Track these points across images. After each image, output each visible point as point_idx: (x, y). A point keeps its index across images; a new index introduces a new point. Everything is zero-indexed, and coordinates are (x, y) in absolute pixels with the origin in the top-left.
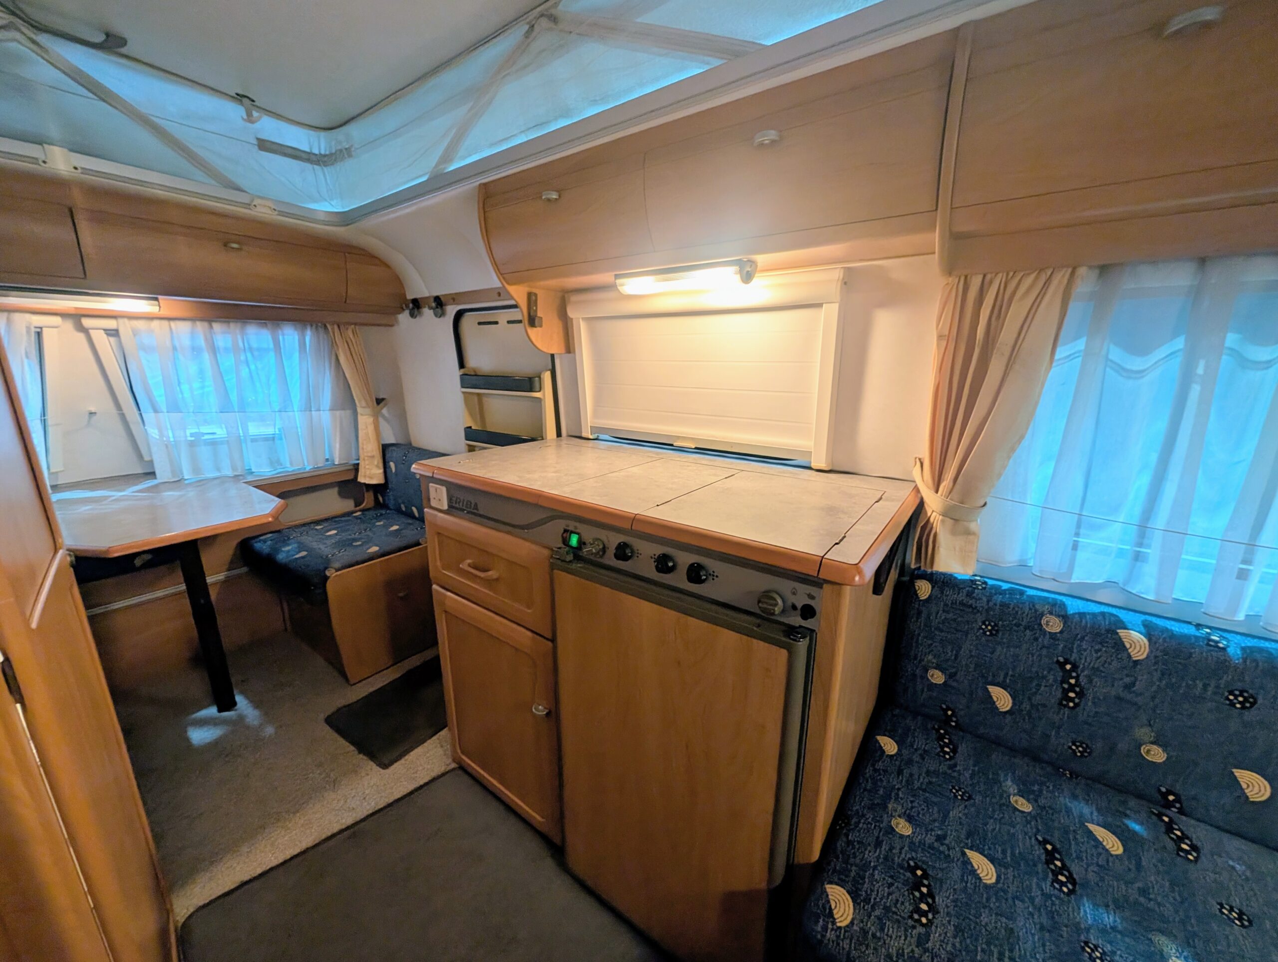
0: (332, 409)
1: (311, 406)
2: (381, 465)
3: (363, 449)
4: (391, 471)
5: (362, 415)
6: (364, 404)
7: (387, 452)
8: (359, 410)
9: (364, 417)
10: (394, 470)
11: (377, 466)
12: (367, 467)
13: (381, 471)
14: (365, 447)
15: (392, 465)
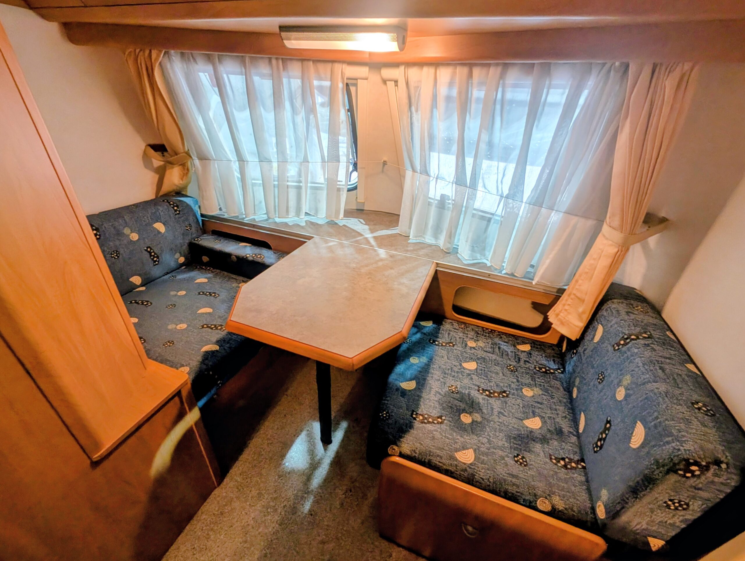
0: (568, 213)
1: (543, 203)
2: (586, 318)
3: (577, 281)
4: (593, 339)
5: (604, 236)
6: (616, 222)
7: (605, 307)
8: (605, 228)
9: (605, 242)
10: (597, 339)
11: (580, 316)
12: (567, 307)
13: (581, 324)
14: (580, 282)
15: (600, 331)
